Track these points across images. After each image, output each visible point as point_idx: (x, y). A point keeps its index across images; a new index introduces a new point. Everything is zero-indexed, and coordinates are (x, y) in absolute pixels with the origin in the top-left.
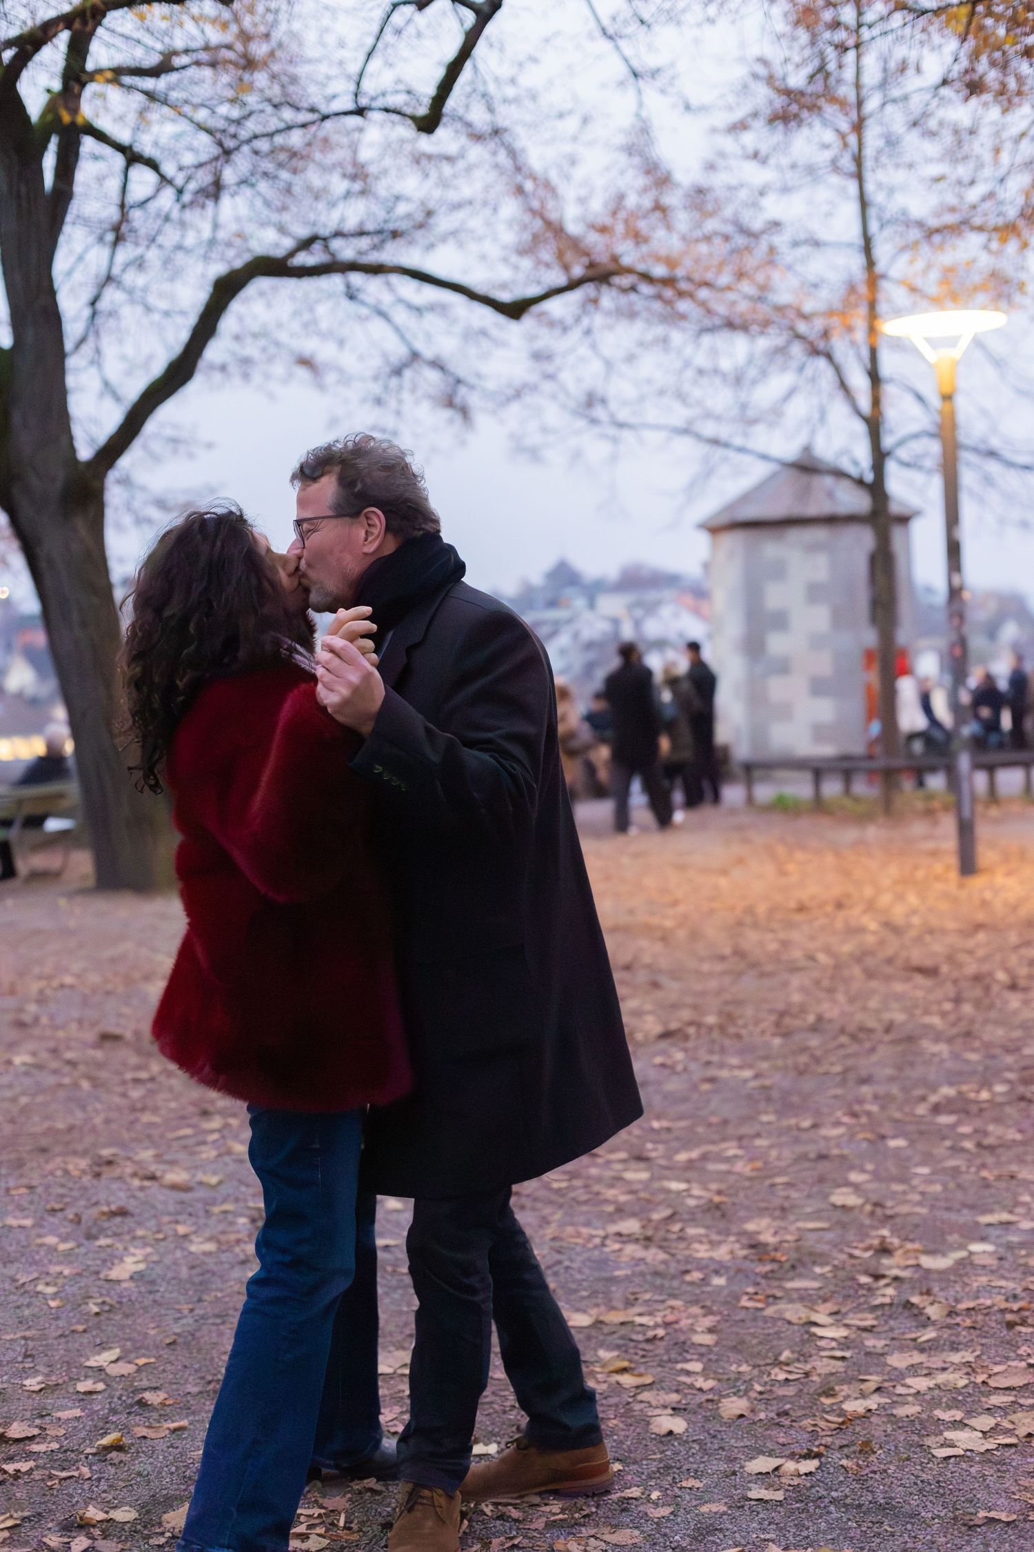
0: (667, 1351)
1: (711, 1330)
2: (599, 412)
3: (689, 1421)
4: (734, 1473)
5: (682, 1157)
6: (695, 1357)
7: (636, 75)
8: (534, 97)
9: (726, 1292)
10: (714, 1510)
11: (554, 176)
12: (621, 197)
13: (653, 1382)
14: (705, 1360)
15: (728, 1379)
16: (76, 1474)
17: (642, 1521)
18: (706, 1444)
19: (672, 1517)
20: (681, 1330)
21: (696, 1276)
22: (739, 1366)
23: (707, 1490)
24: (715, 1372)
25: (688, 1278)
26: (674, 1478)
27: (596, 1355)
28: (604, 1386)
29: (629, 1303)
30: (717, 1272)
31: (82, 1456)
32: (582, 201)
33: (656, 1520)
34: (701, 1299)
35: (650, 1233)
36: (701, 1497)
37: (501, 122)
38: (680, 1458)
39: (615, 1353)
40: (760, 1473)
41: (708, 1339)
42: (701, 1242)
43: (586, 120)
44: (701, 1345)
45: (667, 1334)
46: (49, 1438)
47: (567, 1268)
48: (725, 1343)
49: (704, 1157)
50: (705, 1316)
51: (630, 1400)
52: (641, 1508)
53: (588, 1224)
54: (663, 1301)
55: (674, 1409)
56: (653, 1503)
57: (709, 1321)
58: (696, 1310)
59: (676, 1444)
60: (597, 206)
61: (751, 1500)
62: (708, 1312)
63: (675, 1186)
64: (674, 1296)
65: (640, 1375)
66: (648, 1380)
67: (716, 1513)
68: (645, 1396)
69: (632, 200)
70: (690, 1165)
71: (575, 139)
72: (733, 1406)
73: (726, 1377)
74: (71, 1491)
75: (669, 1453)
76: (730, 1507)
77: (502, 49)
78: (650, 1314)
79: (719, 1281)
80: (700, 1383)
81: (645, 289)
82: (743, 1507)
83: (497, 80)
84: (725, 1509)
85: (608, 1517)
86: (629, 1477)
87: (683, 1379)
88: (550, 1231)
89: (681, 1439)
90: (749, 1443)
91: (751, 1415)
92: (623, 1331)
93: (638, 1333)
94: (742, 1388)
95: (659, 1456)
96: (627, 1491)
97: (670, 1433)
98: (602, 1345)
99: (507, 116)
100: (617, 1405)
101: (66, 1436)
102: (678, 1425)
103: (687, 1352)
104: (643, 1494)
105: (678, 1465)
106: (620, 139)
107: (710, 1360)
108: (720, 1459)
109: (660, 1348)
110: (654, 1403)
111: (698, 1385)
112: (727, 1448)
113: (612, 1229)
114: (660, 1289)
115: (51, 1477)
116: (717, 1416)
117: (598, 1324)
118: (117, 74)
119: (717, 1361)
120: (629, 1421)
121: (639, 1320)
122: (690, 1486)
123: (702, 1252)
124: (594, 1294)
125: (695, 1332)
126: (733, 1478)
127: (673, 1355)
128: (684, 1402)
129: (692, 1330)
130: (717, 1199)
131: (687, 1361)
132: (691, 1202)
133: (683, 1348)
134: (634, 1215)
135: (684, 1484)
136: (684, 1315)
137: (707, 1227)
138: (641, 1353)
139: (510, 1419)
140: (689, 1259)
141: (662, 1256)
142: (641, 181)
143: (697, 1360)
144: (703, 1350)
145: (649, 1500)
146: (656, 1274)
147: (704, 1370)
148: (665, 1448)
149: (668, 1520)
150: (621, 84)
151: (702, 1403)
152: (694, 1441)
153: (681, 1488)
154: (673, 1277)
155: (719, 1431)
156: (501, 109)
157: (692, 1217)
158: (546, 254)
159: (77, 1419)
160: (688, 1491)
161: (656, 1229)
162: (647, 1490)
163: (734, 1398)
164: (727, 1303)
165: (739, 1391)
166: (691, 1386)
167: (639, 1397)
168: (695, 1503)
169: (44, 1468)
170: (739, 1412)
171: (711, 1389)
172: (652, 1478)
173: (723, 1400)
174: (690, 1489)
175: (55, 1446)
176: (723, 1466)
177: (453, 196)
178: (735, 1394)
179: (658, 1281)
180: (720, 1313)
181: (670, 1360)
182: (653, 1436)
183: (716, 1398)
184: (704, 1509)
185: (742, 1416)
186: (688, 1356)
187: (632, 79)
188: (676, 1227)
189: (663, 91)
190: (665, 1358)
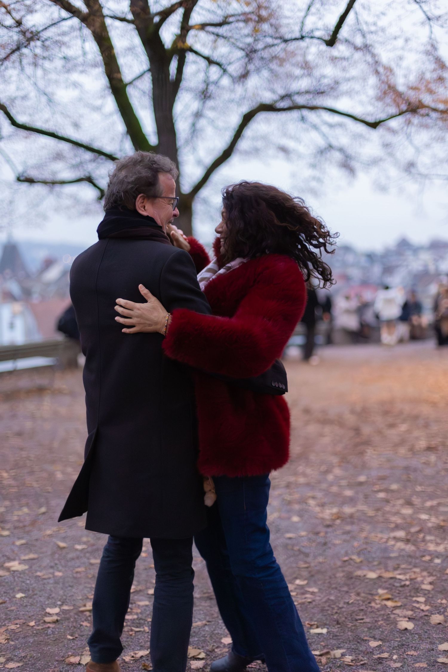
0: (410, 591)
1: (431, 583)
2: (413, 170)
3: (415, 625)
4: (433, 650)
5: (429, 504)
6: (421, 595)
7: (429, 19)
8: (383, 30)
9: (440, 566)
10: (421, 666)
11: (393, 65)
12: (423, 73)
13: (401, 606)
14: (426, 596)
15: (436, 606)
16: (142, 630)
17: (387, 669)
18: (421, 635)
19: (401, 668)
20: (417, 583)
21: (427, 558)
22: (442, 600)
23: (418, 656)
24: (430, 603)
25: (424, 559)
26: (405, 650)
27: (377, 592)
28: (379, 606)
29: (395, 569)
30: (438, 557)
31: (146, 622)
32: (405, 76)
33: (394, 669)
34: (427, 568)
35: (409, 537)
36: (416, 659)
37: (368, 42)
38: (409, 641)
39: (385, 591)
40: (445, 651)
41: (429, 587)
42: (432, 543)
43: (407, 40)
44: (426, 590)
45: (411, 584)
46: (133, 614)
47: (369, 552)
48: (437, 589)
49: (439, 504)
50: (429, 576)
51: (390, 613)
52: (388, 663)
53: (381, 532)
54: (411, 569)
55: (409, 618)
56: (394, 661)
57: (430, 579)
58: (425, 574)
59: (408, 634)
60: (412, 78)
61: (439, 663)
62: (431, 574)
63: (424, 517)
64: (415, 566)
65: (396, 602)
66: (399, 604)
67: (422, 667)
68: (397, 611)
69: (428, 76)
70: (432, 508)
71: (403, 49)
72: (437, 618)
73: (435, 605)
74: (139, 637)
75: (404, 638)
76: (429, 665)
77: (369, 10)
78: (404, 574)
79: (437, 561)
80: (423, 607)
81: (434, 115)
82: (434, 665)
83: (366, 23)
84: (426, 666)
85: (372, 666)
86: (385, 648)
87: (415, 605)
88: (364, 535)
89: (410, 632)
90: (441, 636)
91: (444, 624)
92: (391, 581)
93: (398, 582)
94: (442, 610)
95: (399, 639)
96: (383, 654)
97: (406, 629)
98: (380, 587)
99: (371, 39)
100: (383, 615)
101: (141, 613)
102: (410, 626)
103: (418, 592)
104: (389, 656)
105: (407, 644)
106: (422, 48)
107: (429, 597)
108: (427, 643)
109: (407, 590)
110: (400, 615)
111: (422, 608)
112: (431, 638)
113: (392, 535)
114: (410, 563)
115: (132, 630)
116: (428, 623)
117: (380, 577)
118: (203, 26)
119: (432, 597)
120: (388, 622)
121: (399, 577)
122: (411, 654)
123: (432, 547)
124: (380, 563)
125: (424, 584)
126: (432, 652)
127: (412, 594)
128: (414, 615)
129: (422, 582)
130: (442, 524)
131: (417, 596)
132: (430, 525)
133: (417, 590)
134: (403, 529)
135: (409, 653)
136: (419, 575)
137: (436, 536)
138: (397, 592)
139: (334, 618)
140: (425, 551)
141: (413, 548)
142: (432, 66)
143: (423, 597)
144: (426, 592)
145: (392, 659)
146: (410, 556)
147: (425, 601)
148: (403, 636)
149: (400, 669)
150: (423, 23)
151: (422, 616)
152: (416, 634)
153: (407, 655)
154: (417, 558)
155: (428, 630)
156: (368, 36)
157: (430, 532)
158: (388, 100)
159: (147, 606)
160: (411, 656)
161: (412, 536)
162: (391, 654)
163: (437, 615)
164: (440, 571)
165: (440, 612)
166: (418, 608)
167: (394, 612)
168: (413, 662)
169: (130, 626)
170: (438, 622)
171: (427, 610)
172: (394, 649)
173: (432, 616)
174: (412, 655)
175: (135, 617)
176: (428, 646)
177: (348, 75)
178: (438, 613)
179: (410, 560)
180: (436, 575)
181: (410, 596)
182: (398, 630)
183: (429, 614)
184: (417, 665)
185: (440, 624)
186: (419, 595)
187: (428, 21)
188: (421, 535)
189: (442, 26)
190: (408, 594)
